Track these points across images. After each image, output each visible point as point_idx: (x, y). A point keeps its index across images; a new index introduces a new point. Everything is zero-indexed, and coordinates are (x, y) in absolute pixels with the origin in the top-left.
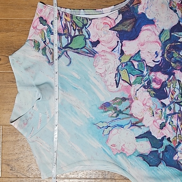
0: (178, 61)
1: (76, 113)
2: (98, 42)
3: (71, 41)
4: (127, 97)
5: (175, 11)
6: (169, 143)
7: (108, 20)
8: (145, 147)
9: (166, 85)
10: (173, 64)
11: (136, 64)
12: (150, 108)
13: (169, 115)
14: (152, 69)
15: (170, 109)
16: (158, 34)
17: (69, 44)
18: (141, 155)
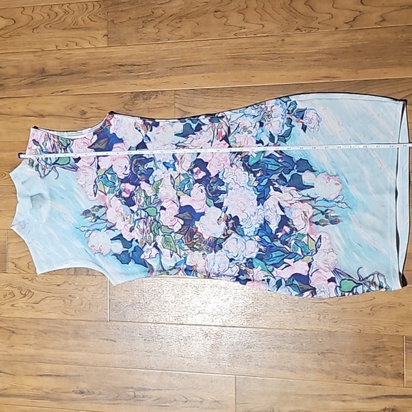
0: (143, 173)
1: (63, 219)
2: (79, 158)
4: (103, 205)
5: (140, 131)
6: (137, 244)
7: (85, 140)
8: (118, 247)
9: (134, 194)
10: (139, 176)
11: (109, 176)
12: (122, 214)
13: (136, 220)
14: (122, 181)
15: (138, 215)
17: (57, 161)
18: (115, 255)
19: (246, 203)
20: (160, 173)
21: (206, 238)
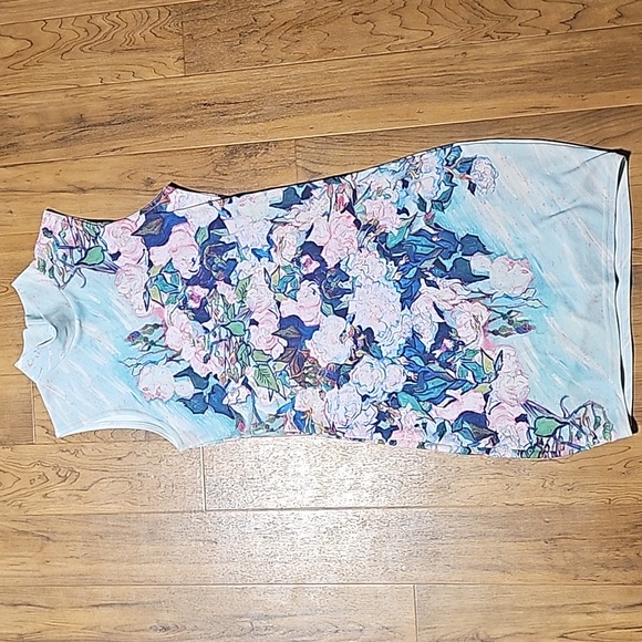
0: (221, 268)
1: (97, 348)
2: (119, 254)
3: (86, 254)
4: (159, 323)
6: (216, 381)
7: (127, 223)
8: (187, 388)
9: (207, 302)
10: (214, 274)
11: (168, 276)
12: (190, 336)
13: (213, 343)
14: (188, 283)
15: (215, 335)
16: (193, 234)
17: (82, 259)
18: (181, 400)
19: (384, 307)
20: (247, 266)
21: (324, 365)
